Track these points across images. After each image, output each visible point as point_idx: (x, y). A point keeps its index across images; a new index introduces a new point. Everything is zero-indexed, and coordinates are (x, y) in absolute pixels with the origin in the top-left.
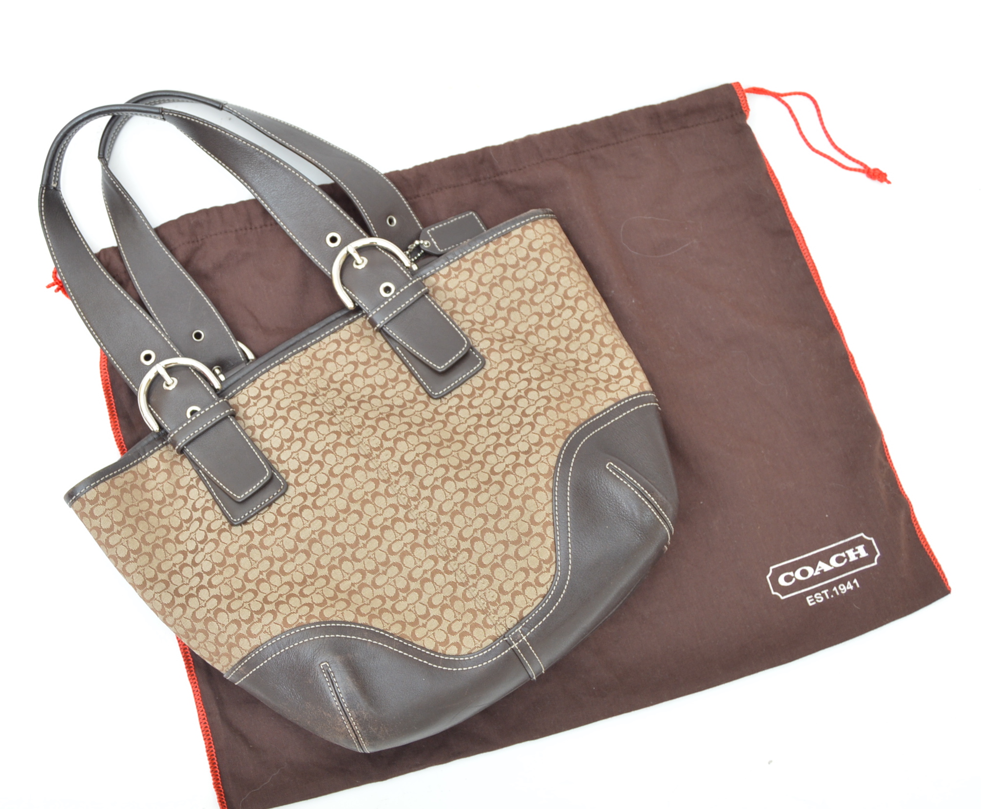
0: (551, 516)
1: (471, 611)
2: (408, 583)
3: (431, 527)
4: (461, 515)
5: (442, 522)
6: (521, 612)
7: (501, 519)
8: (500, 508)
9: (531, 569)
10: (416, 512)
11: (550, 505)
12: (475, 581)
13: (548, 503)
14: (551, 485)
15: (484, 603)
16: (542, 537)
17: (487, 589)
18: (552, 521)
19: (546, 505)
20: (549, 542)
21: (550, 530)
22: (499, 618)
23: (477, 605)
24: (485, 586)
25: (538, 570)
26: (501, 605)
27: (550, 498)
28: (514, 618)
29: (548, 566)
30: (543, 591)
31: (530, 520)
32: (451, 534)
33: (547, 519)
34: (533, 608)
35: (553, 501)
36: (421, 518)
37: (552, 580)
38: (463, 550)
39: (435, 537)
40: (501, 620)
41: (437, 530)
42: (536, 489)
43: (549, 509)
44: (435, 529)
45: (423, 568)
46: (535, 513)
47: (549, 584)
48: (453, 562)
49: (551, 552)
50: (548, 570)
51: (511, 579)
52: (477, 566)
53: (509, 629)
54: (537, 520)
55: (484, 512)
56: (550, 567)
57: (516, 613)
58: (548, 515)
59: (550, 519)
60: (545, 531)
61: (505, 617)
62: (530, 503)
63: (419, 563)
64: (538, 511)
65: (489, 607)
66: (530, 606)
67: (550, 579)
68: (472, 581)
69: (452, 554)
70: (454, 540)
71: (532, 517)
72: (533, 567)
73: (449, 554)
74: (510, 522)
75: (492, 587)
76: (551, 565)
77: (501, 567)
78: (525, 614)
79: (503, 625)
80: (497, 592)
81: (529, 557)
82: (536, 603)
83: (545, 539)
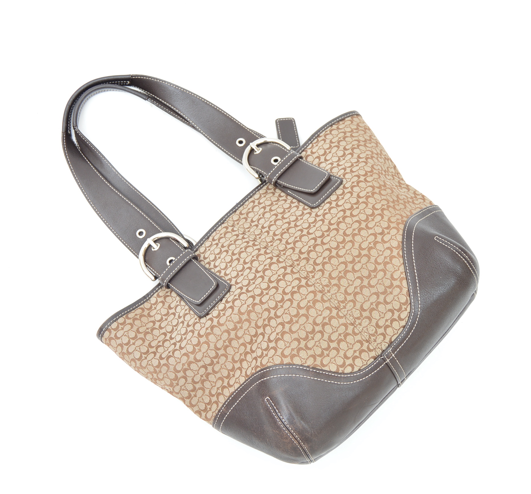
0: (404, 273)
1: (359, 341)
2: (313, 327)
3: (325, 287)
4: (345, 278)
5: (333, 284)
6: (391, 339)
7: (372, 278)
8: (370, 271)
9: (395, 309)
10: (314, 279)
11: (402, 266)
12: (360, 321)
13: (401, 265)
14: (401, 253)
15: (367, 335)
16: (400, 287)
17: (369, 326)
18: (405, 276)
19: (399, 266)
20: (405, 290)
21: (404, 283)
22: (377, 344)
23: (363, 337)
24: (367, 323)
25: (400, 310)
26: (378, 336)
27: (402, 262)
28: (387, 343)
29: (405, 307)
30: (403, 323)
31: (391, 277)
32: (340, 291)
33: (402, 276)
34: (398, 335)
35: (404, 263)
36: (318, 283)
37: (408, 316)
38: (349, 301)
39: (329, 294)
40: (379, 345)
41: (330, 289)
42: (392, 257)
43: (402, 269)
44: (328, 289)
45: (323, 316)
46: (393, 272)
47: (407, 318)
48: (344, 310)
49: (406, 298)
50: (406, 309)
51: (383, 318)
52: (360, 311)
53: (384, 350)
54: (395, 277)
55: (360, 275)
56: (407, 307)
57: (387, 340)
58: (402, 273)
59: (403, 275)
60: (401, 284)
61: (381, 343)
62: (389, 266)
63: (320, 313)
64: (395, 271)
65: (370, 338)
66: (396, 334)
67: (407, 315)
68: (358, 322)
69: (342, 305)
70: (342, 295)
71: (392, 276)
72: (396, 308)
73: (339, 304)
74: (378, 280)
75: (371, 324)
76: (408, 306)
77: (376, 310)
78: (393, 340)
79: (380, 348)
80: (375, 327)
81: (393, 302)
82: (399, 332)
83: (402, 289)
